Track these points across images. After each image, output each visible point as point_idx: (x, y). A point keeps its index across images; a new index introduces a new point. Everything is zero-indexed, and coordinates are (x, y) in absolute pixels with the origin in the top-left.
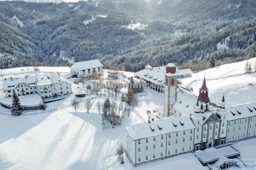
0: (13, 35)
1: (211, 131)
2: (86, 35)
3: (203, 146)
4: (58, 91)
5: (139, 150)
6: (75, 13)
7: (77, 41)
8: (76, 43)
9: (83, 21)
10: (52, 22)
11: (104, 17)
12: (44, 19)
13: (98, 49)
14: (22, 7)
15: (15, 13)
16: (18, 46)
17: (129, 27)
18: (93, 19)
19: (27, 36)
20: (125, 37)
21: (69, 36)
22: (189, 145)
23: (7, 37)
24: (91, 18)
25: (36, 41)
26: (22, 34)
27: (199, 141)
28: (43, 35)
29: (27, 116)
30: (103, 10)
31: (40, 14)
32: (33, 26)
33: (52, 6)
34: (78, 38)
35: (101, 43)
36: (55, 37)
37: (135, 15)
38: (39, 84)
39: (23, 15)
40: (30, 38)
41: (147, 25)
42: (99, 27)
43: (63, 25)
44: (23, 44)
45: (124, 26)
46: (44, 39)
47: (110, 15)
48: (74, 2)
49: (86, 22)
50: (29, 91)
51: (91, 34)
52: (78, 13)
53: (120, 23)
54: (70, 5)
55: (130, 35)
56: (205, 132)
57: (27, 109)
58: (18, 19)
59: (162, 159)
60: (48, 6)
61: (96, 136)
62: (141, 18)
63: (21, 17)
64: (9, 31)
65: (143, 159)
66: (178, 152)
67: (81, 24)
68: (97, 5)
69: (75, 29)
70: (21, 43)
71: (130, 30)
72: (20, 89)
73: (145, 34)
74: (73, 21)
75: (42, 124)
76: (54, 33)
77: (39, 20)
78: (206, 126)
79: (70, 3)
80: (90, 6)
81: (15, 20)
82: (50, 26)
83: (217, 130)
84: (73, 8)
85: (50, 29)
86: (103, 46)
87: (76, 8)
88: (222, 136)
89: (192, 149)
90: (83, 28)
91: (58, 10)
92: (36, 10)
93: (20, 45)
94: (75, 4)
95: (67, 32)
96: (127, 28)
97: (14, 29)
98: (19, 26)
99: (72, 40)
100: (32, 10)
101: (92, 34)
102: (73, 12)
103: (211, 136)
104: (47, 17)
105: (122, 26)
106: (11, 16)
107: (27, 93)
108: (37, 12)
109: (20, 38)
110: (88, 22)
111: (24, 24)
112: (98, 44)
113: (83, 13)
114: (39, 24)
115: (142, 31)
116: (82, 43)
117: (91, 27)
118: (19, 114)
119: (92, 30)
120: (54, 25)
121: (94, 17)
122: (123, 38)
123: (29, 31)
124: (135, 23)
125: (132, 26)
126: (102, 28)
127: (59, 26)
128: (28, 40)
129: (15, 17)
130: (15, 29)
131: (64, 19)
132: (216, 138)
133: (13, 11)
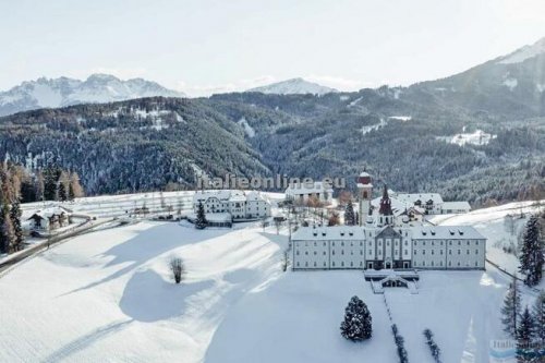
0: (234, 150)
1: (388, 248)
2: (361, 153)
3: (378, 265)
4: (253, 212)
5: (298, 254)
6: (349, 112)
7: (342, 164)
8: (339, 168)
9: (361, 128)
10: (304, 128)
11: (405, 119)
12: (291, 124)
13: (379, 181)
14: (257, 104)
15: (243, 113)
16: (240, 168)
17: (454, 140)
18: (383, 123)
19: (256, 153)
20: (440, 159)
21: (328, 154)
22: (358, 261)
23: (224, 154)
24: (378, 121)
25: (270, 163)
26: (250, 150)
27: (372, 257)
28: (284, 152)
29: (209, 231)
30: (406, 105)
31: (286, 115)
32: (269, 136)
33: (310, 100)
34: (346, 158)
35: (387, 170)
36: (305, 155)
37: (475, 115)
38: (231, 200)
39: (256, 117)
40: (261, 156)
41: (495, 137)
42: (390, 140)
43: (322, 134)
44: (249, 167)
45: (443, 138)
46: (284, 159)
47: (419, 116)
48: (351, 91)
49: (366, 130)
50: (220, 208)
51: (371, 153)
52: (355, 112)
53: (436, 133)
54: (343, 98)
55: (452, 156)
56: (380, 248)
57: (211, 224)
58: (246, 124)
59: (325, 269)
60: (301, 101)
61: (275, 254)
62: (490, 121)
63: (253, 120)
64: (229, 144)
65: (302, 266)
66: (345, 266)
67: (356, 133)
68: (396, 97)
69: (343, 141)
70: (245, 164)
71: (455, 146)
72: (211, 204)
73: (487, 154)
74: (342, 127)
75: (222, 237)
76: (303, 149)
77: (281, 125)
78: (381, 240)
79: (343, 94)
80: (382, 99)
81: (243, 125)
82: (299, 137)
83: (397, 248)
84: (348, 102)
85: (298, 143)
86: (391, 175)
87: (353, 104)
88: (405, 257)
89: (364, 266)
90: (358, 141)
91: (319, 106)
92: (281, 108)
93: (243, 167)
94: (353, 96)
95: (327, 147)
96: (448, 141)
97: (237, 140)
98: (246, 136)
99: (332, 162)
100: (273, 108)
101: (374, 151)
102: (346, 111)
103: (388, 254)
104: (297, 120)
105: (438, 138)
106: (237, 119)
107: (218, 211)
108: (283, 112)
109: (245, 156)
110: (369, 129)
111: (256, 132)
112: (382, 171)
113: (365, 111)
114: (280, 132)
115: (481, 148)
116: (350, 168)
117: (373, 139)
118: (202, 228)
119: (374, 145)
120: (305, 135)
121: (385, 120)
122: (435, 162)
123: (261, 144)
124: (469, 131)
125: (460, 137)
126: (396, 140)
127: (314, 136)
128: (257, 161)
129: (243, 120)
130: (241, 140)
131: (325, 123)
132: (397, 258)
133: (241, 109)
